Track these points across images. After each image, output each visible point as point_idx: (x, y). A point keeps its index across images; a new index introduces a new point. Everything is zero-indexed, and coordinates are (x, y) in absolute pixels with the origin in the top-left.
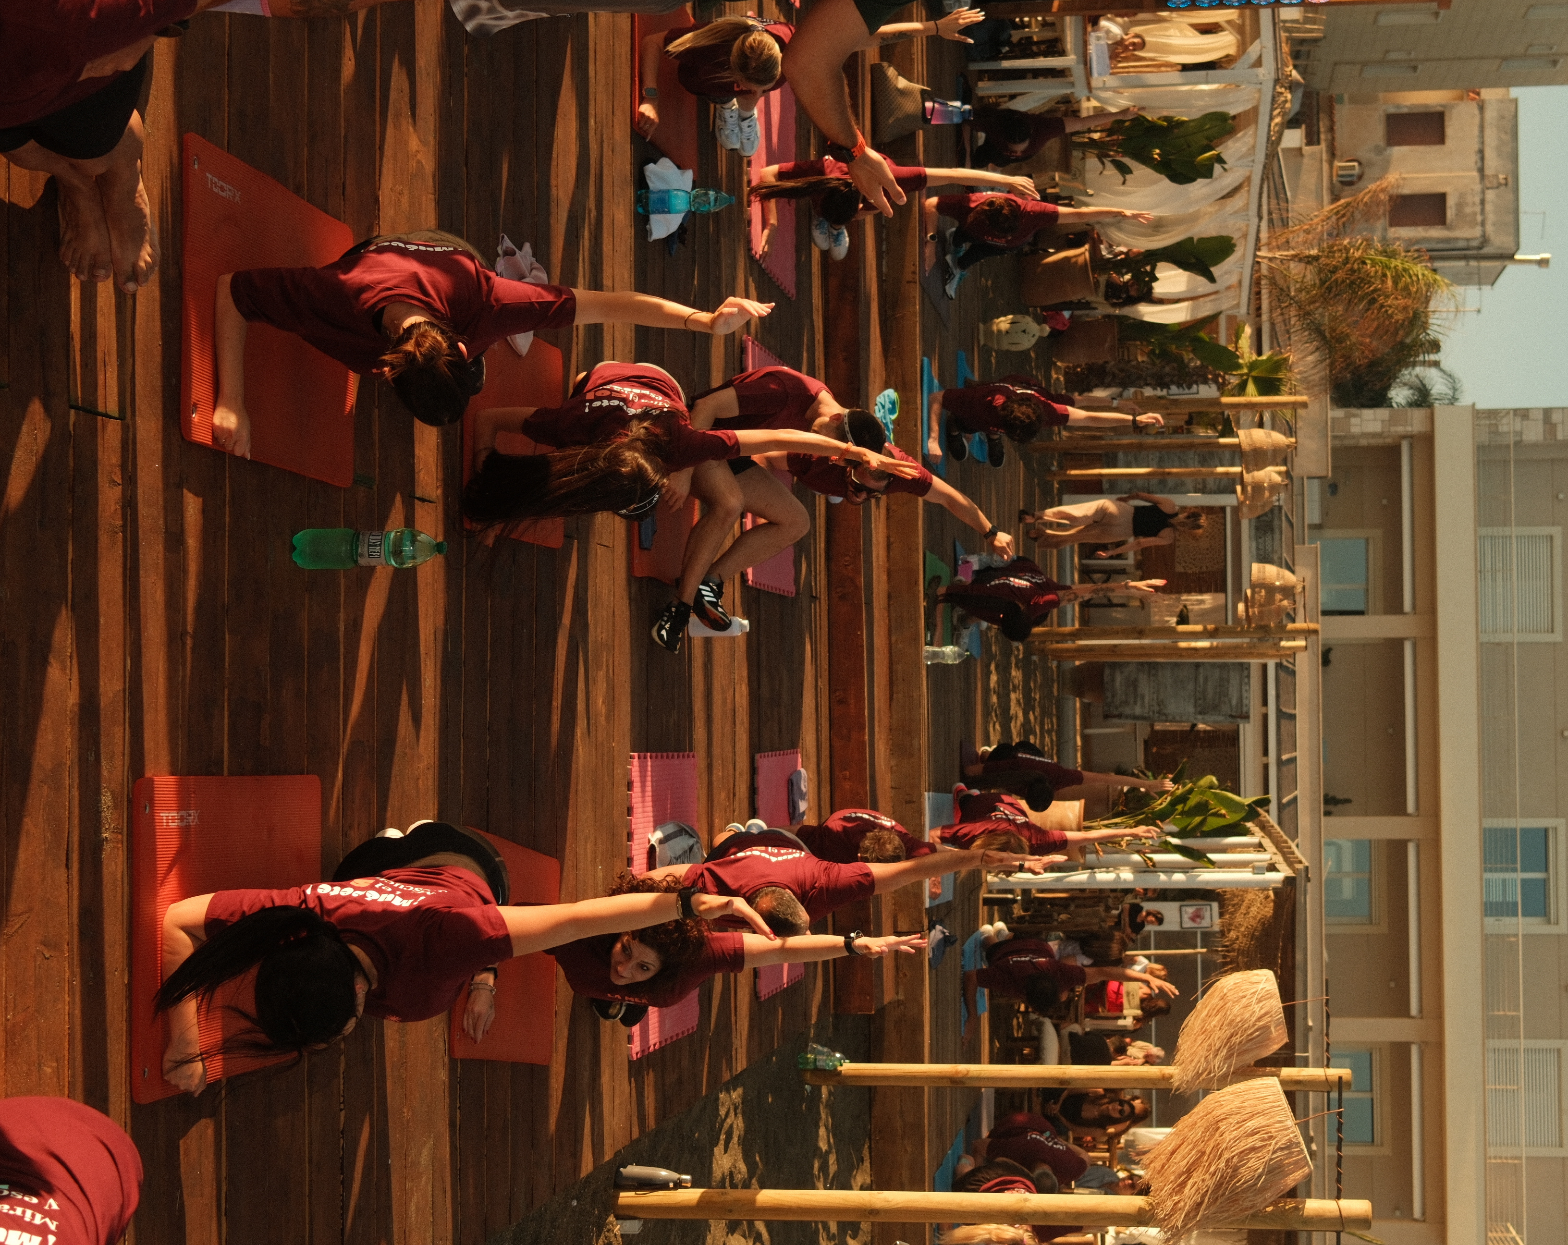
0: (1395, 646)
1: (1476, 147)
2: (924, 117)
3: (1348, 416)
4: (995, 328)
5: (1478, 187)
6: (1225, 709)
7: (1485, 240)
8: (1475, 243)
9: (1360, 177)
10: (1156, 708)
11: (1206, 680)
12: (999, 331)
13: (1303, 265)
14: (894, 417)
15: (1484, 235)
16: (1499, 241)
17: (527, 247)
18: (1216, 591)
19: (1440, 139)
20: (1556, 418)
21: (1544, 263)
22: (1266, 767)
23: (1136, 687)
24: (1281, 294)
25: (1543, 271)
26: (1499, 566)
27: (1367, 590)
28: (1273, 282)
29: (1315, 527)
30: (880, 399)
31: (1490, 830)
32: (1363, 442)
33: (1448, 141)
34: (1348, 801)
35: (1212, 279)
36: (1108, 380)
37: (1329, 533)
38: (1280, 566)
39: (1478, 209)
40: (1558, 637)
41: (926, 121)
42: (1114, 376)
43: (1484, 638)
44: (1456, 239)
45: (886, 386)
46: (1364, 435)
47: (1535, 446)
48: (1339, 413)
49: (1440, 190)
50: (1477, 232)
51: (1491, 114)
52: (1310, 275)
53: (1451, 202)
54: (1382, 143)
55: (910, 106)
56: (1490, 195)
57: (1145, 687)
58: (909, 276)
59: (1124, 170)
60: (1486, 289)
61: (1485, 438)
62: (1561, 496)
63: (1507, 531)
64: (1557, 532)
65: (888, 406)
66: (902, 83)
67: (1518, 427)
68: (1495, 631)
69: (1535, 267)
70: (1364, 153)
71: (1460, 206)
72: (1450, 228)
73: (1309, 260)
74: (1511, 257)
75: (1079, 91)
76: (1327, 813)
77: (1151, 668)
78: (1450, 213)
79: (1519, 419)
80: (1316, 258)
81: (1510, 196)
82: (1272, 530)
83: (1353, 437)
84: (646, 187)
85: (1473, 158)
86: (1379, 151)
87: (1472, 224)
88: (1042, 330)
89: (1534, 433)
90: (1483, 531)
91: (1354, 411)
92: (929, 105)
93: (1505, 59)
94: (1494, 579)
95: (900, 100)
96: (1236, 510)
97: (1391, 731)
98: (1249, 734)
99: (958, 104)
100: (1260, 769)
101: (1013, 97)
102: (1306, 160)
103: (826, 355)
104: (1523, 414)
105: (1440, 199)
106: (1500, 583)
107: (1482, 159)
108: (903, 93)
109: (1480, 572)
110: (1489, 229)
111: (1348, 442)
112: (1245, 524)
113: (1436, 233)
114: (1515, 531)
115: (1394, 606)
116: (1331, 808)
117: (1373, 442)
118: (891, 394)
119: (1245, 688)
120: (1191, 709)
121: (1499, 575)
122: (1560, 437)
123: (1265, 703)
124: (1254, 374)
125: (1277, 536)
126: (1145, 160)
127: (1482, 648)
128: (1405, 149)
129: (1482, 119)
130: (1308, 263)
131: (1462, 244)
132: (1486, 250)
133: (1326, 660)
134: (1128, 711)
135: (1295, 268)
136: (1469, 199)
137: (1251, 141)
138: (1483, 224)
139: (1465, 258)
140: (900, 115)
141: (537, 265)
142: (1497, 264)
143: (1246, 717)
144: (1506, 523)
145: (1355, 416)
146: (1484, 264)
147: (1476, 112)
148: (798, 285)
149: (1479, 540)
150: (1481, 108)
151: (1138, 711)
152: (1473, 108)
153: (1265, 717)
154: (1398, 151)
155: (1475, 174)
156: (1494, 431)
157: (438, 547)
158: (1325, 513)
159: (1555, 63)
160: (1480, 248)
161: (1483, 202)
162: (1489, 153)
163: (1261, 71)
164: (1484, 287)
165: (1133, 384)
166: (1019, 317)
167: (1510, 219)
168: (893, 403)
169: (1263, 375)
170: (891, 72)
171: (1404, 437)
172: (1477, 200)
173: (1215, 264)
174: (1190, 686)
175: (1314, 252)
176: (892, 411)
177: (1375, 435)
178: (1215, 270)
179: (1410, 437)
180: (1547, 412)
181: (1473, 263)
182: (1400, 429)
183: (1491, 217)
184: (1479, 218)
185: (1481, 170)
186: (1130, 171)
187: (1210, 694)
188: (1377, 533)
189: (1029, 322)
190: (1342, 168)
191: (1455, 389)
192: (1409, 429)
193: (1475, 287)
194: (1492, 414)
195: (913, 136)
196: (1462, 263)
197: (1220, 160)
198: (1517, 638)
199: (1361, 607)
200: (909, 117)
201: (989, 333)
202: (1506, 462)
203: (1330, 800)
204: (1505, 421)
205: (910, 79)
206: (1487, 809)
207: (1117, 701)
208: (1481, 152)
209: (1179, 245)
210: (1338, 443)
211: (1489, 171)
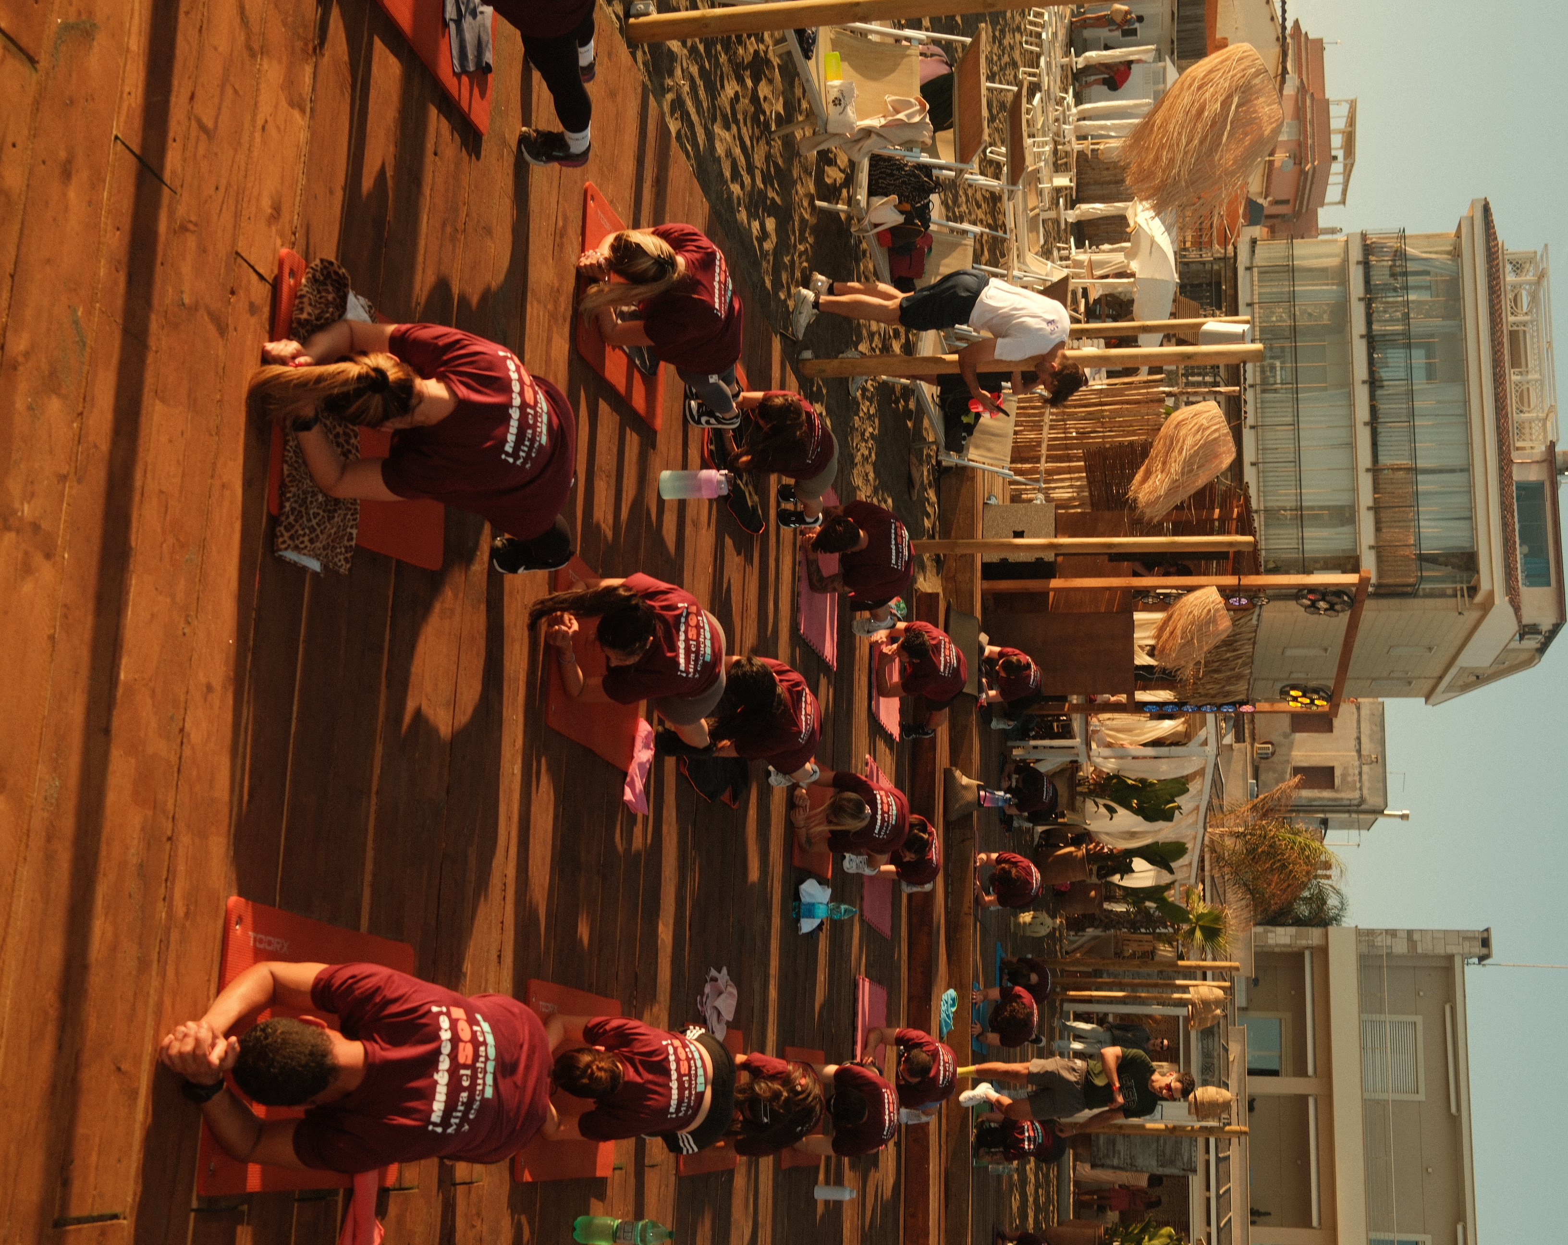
0: (1301, 1100)
1: (1355, 735)
2: (979, 802)
3: (1266, 932)
4: (1021, 920)
5: (1357, 763)
6: (1179, 1164)
7: (1362, 800)
8: (1355, 802)
9: (1273, 754)
10: (1129, 1161)
11: (1165, 1143)
12: (1025, 923)
13: (1234, 839)
14: (954, 1009)
15: (1362, 797)
16: (1373, 801)
17: (724, 970)
18: (1171, 1062)
19: (1330, 730)
20: (1416, 937)
21: (1404, 817)
22: (1208, 1200)
23: (1114, 1145)
24: (1218, 859)
25: (1404, 822)
26: (1377, 1045)
27: (1281, 1057)
28: (1213, 850)
29: (1243, 1009)
30: (945, 997)
31: (1374, 1241)
32: (1277, 950)
33: (1334, 730)
34: (1269, 1214)
35: (1171, 871)
36: (1096, 923)
37: (1252, 1014)
38: (1219, 1086)
39: (1357, 778)
40: (1421, 1097)
41: (980, 805)
42: (1101, 921)
43: (1367, 1096)
44: (1342, 799)
45: (949, 987)
46: (1277, 945)
47: (1401, 957)
48: (1260, 929)
49: (1331, 764)
50: (1356, 795)
51: (1364, 712)
52: (1239, 845)
53: (1338, 773)
54: (1288, 730)
55: (970, 796)
56: (1365, 768)
57: (1121, 1146)
58: (966, 910)
59: (1111, 811)
60: (1364, 832)
61: (1365, 950)
62: (1421, 994)
63: (1383, 1017)
64: (1419, 1019)
65: (950, 1002)
66: (965, 780)
67: (1389, 943)
68: (1375, 1091)
69: (1399, 820)
70: (1275, 738)
71: (1344, 776)
72: (1337, 791)
73: (1238, 835)
74: (1381, 812)
75: (1082, 759)
76: (1253, 1223)
77: (1127, 1137)
78: (1337, 781)
79: (1389, 937)
80: (1244, 835)
81: (1380, 770)
82: (1213, 1035)
83: (1270, 946)
84: (800, 900)
85: (1353, 743)
86: (1286, 736)
87: (1353, 788)
88: (1054, 923)
89: (1400, 947)
90: (1364, 1017)
91: (1270, 928)
92: (982, 793)
93: (1374, 679)
94: (1373, 1052)
95: (964, 792)
96: (1187, 1019)
97: (1299, 1162)
98: (1196, 1183)
99: (1002, 793)
100: (1204, 1202)
101: (1038, 761)
102: (1235, 753)
103: (909, 969)
104: (1393, 933)
105: (1331, 769)
106: (1378, 1057)
107: (1360, 743)
108: (965, 788)
109: (1363, 1048)
110: (1365, 792)
111: (1265, 949)
112: (1193, 1034)
113: (1327, 794)
114: (1388, 1018)
115: (1301, 1071)
116: (1256, 1218)
117: (1284, 949)
118: (952, 992)
119: (1193, 1149)
120: (1154, 1163)
121: (1377, 1051)
122: (1419, 951)
123: (1207, 1151)
124: (1200, 923)
125: (1216, 1039)
126: (1128, 806)
127: (1364, 1101)
128: (1305, 735)
129: (1359, 715)
130: (1238, 837)
131: (1348, 803)
132: (1363, 807)
133: (1251, 1108)
134: (1108, 1162)
135: (1229, 842)
136: (1351, 771)
137: (1199, 787)
138: (1361, 789)
139: (1349, 812)
140: (962, 802)
141: (730, 982)
142: (1371, 817)
143: (1194, 1171)
144: (1381, 1011)
145: (1272, 932)
146: (1362, 816)
147: (1355, 711)
148: (892, 929)
149: (1362, 1023)
150: (1358, 708)
151: (1115, 1162)
152: (1353, 708)
153: (1208, 1162)
154: (1298, 736)
155: (1355, 754)
156: (1372, 945)
157: (670, 1234)
158: (1249, 1000)
159: (1410, 683)
160: (1358, 805)
161: (1360, 774)
162: (1364, 740)
163: (1208, 748)
164: (1362, 832)
165: (1114, 927)
166: (1038, 914)
167: (1381, 785)
168: (953, 1000)
169: (1207, 924)
170: (958, 773)
171: (1307, 948)
172: (1357, 772)
173: (1174, 860)
174: (1154, 1146)
175: (1241, 830)
176: (953, 1005)
177: (1285, 946)
178: (1173, 865)
179: (1311, 948)
180: (1410, 933)
181: (1354, 816)
182: (1304, 942)
183: (1366, 784)
184: (1358, 785)
185: (1359, 751)
186: (1116, 812)
187: (1168, 1152)
188: (1287, 1016)
189: (1045, 917)
190: (1260, 748)
191: (1342, 903)
192: (1310, 942)
193: (1357, 832)
194: (1370, 933)
195: (971, 814)
196: (1346, 815)
197: (1179, 808)
198: (1391, 1096)
199: (1275, 1066)
200: (969, 804)
201: (1017, 924)
202: (1380, 967)
203: (1254, 1213)
204: (1379, 938)
205: (969, 777)
206: (1372, 1224)
207: (1101, 1154)
208: (1359, 739)
209: (1147, 846)
210: (1259, 949)
211: (1364, 752)
